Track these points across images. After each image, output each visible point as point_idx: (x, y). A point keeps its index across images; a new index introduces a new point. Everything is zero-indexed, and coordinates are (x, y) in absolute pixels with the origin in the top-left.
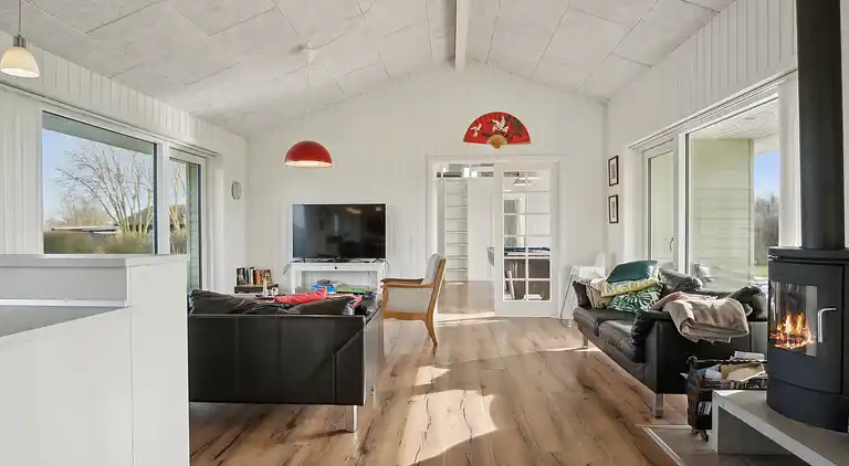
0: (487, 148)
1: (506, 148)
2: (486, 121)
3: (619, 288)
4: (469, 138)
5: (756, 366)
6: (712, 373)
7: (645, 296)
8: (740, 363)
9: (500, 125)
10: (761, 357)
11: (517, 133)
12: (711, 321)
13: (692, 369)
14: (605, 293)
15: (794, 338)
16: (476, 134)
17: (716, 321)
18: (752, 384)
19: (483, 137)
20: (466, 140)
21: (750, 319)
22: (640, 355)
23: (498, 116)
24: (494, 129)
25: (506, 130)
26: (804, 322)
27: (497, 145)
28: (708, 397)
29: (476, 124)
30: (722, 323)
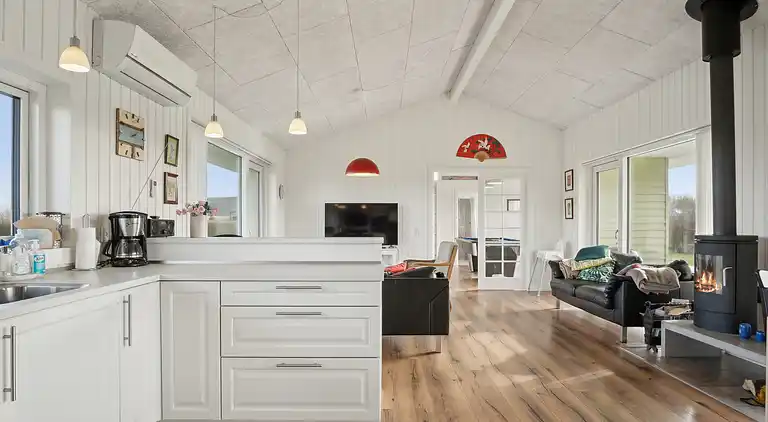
0: (474, 161)
1: (489, 162)
2: (474, 140)
3: (585, 264)
4: (460, 153)
5: (685, 306)
6: (659, 312)
7: (604, 269)
8: (675, 305)
9: (484, 144)
10: (687, 302)
11: (496, 150)
12: (658, 281)
13: (648, 309)
14: (575, 268)
15: (707, 287)
16: (465, 151)
17: (660, 280)
18: (683, 316)
19: (471, 153)
20: (458, 155)
21: (680, 279)
22: (612, 305)
23: (482, 137)
24: (480, 147)
25: (488, 148)
26: (713, 278)
27: (481, 159)
28: (658, 325)
29: (465, 143)
30: (664, 282)
